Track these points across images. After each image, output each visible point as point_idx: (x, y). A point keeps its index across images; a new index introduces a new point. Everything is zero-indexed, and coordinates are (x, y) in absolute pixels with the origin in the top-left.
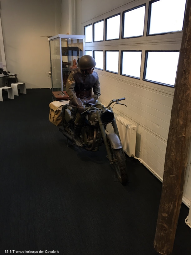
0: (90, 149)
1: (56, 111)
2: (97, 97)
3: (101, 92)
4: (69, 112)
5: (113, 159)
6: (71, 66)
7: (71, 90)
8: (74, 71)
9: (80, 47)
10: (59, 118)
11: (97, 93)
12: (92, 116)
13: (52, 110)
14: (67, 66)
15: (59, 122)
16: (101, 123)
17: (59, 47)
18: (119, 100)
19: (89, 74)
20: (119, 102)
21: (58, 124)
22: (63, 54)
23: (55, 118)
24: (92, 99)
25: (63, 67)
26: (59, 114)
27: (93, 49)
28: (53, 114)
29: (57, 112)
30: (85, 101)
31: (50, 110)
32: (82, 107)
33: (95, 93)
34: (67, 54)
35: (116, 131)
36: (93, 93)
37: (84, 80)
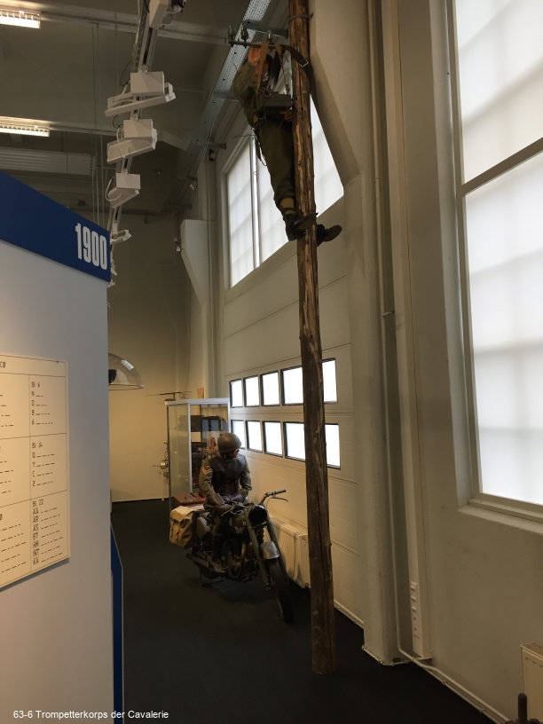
0: (237, 577)
1: (182, 521)
2: (247, 493)
3: (253, 484)
4: (204, 521)
5: (269, 582)
6: (208, 449)
7: (206, 482)
8: (211, 455)
9: (222, 415)
10: (188, 533)
11: (247, 487)
12: (238, 519)
13: (175, 521)
14: (200, 449)
15: (187, 540)
16: (250, 527)
17: (187, 417)
18: (276, 493)
19: (231, 458)
20: (277, 496)
21: (185, 544)
22: (193, 430)
23: (180, 534)
24: (239, 496)
25: (192, 452)
26: (187, 526)
27: (245, 419)
28: (176, 528)
29: (184, 523)
30: (228, 499)
31: (172, 523)
32: (222, 507)
33: (244, 486)
34: (201, 430)
35: (273, 537)
36: (240, 487)
37: (225, 468)
